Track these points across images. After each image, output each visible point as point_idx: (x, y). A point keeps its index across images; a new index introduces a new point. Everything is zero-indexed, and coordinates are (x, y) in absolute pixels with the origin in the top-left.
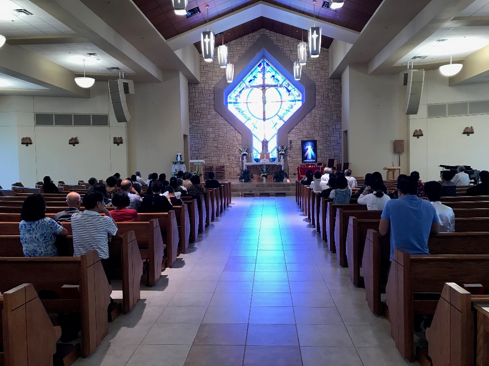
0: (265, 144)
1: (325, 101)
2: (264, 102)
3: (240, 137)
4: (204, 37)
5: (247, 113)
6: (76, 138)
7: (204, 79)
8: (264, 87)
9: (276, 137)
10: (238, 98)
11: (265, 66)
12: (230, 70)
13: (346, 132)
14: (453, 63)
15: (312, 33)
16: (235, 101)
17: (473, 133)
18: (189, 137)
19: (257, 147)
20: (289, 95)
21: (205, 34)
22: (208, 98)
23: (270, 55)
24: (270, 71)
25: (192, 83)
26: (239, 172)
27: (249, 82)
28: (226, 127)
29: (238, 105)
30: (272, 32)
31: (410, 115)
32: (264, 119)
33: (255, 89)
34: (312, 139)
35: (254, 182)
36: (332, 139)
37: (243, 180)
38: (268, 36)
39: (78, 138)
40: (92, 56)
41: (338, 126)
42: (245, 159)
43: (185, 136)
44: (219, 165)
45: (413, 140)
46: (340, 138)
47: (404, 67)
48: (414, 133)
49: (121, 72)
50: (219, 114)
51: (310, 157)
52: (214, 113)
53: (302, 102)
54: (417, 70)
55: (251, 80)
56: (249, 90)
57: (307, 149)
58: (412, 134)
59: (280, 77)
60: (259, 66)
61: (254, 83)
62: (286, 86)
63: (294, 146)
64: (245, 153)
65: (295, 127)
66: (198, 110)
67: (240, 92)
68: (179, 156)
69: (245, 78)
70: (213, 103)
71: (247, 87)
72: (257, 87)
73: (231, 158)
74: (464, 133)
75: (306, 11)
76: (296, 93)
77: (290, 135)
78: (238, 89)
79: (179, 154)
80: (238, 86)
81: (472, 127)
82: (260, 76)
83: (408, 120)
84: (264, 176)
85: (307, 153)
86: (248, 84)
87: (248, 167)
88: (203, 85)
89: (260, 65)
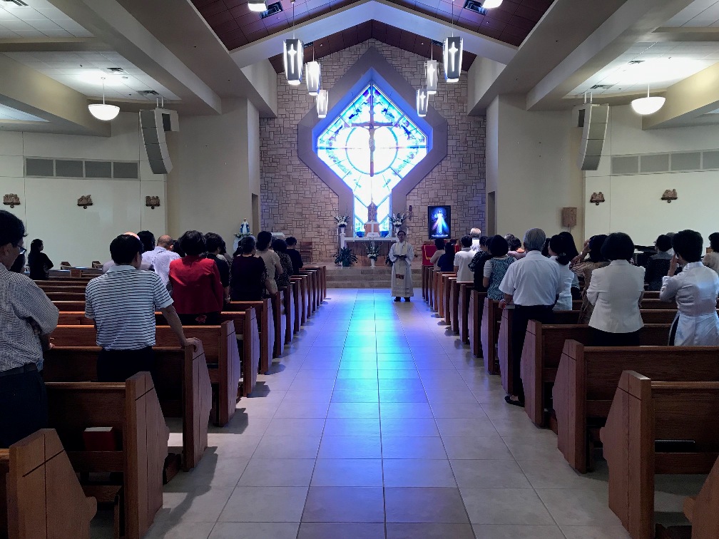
0: (372, 210)
1: (462, 149)
2: (372, 149)
3: (335, 200)
4: (288, 48)
5: (345, 164)
6: (89, 196)
7: (283, 111)
8: (372, 125)
9: (388, 200)
10: (332, 141)
11: (374, 95)
12: (322, 100)
13: (492, 195)
14: (652, 95)
15: (450, 46)
16: (328, 146)
17: (676, 199)
18: (259, 198)
19: (361, 214)
20: (409, 137)
21: (289, 42)
22: (289, 139)
23: (382, 78)
24: (381, 102)
25: (266, 117)
26: (334, 252)
27: (350, 118)
28: (315, 184)
29: (333, 152)
30: (385, 44)
31: (586, 171)
32: (372, 174)
33: (359, 128)
34: (442, 205)
35: (358, 266)
36: (471, 204)
37: (342, 263)
38: (379, 49)
39: (92, 197)
40: (116, 72)
41: (480, 186)
42: (343, 233)
43: (254, 197)
44: (304, 240)
45: (590, 207)
46: (483, 203)
47: (578, 101)
48: (592, 198)
49: (160, 98)
50: (304, 165)
51: (440, 230)
52: (298, 162)
53: (428, 150)
54: (599, 105)
55: (352, 116)
56: (349, 130)
57: (437, 219)
58: (588, 198)
59: (395, 112)
60: (364, 94)
61: (356, 120)
62: (404, 125)
63: (415, 215)
64: (343, 223)
65: (417, 187)
66: (274, 157)
67: (337, 132)
68: (245, 227)
69: (344, 112)
70: (296, 148)
71: (346, 125)
72: (362, 125)
73: (323, 230)
74: (663, 199)
75: (439, 12)
76: (418, 136)
77: (411, 198)
78: (333, 128)
79: (245, 223)
80: (333, 124)
81: (674, 190)
82: (366, 109)
83: (583, 178)
84: (372, 257)
85: (436, 224)
86: (347, 120)
87: (348, 243)
88: (281, 121)
89: (366, 94)
